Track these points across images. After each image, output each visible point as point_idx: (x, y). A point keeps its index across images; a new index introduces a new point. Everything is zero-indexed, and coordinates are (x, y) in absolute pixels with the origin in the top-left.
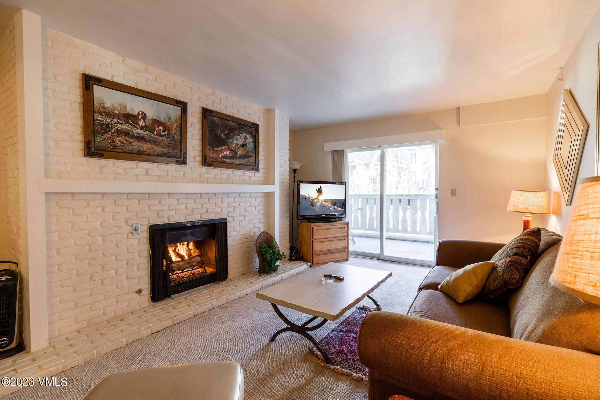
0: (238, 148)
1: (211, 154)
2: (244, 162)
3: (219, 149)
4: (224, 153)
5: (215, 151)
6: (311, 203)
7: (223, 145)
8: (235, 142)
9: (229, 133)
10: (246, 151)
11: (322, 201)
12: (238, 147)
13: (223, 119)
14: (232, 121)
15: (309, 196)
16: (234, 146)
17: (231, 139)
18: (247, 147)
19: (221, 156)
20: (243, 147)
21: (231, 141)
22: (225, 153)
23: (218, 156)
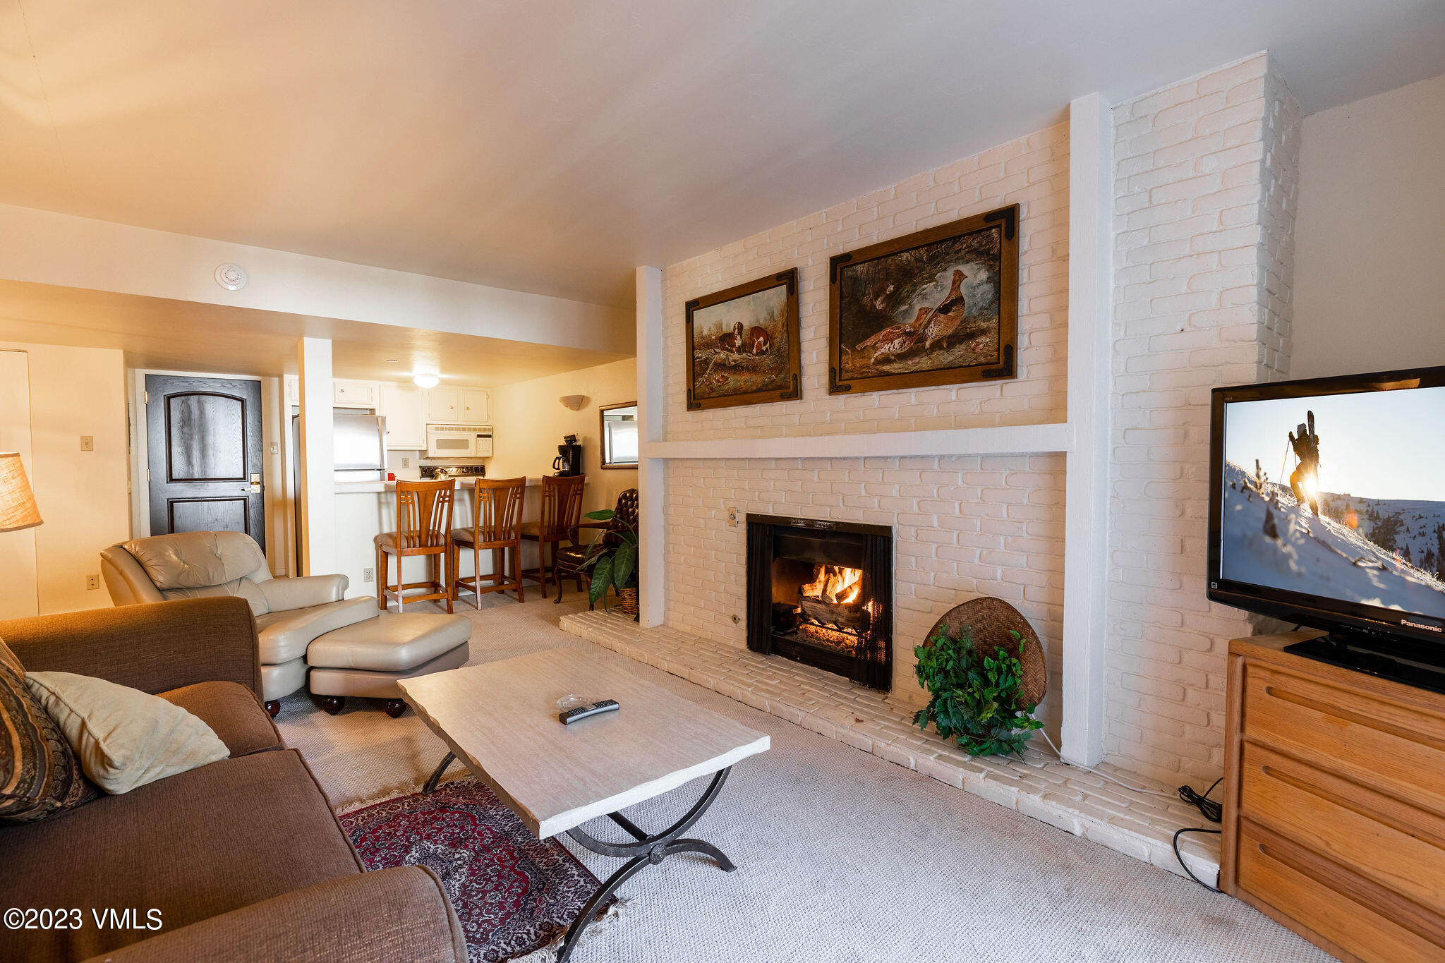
0: (929, 322)
1: (848, 363)
2: (951, 358)
3: (869, 343)
4: (883, 350)
5: (858, 351)
6: (1263, 516)
7: (881, 328)
8: (917, 307)
9: (897, 289)
10: (958, 322)
11: (1314, 509)
12: (928, 317)
13: (878, 258)
14: (907, 251)
15: (1258, 476)
16: (912, 321)
17: (904, 304)
18: (964, 304)
19: (873, 360)
20: (946, 313)
21: (904, 308)
22: (886, 348)
23: (865, 361)
